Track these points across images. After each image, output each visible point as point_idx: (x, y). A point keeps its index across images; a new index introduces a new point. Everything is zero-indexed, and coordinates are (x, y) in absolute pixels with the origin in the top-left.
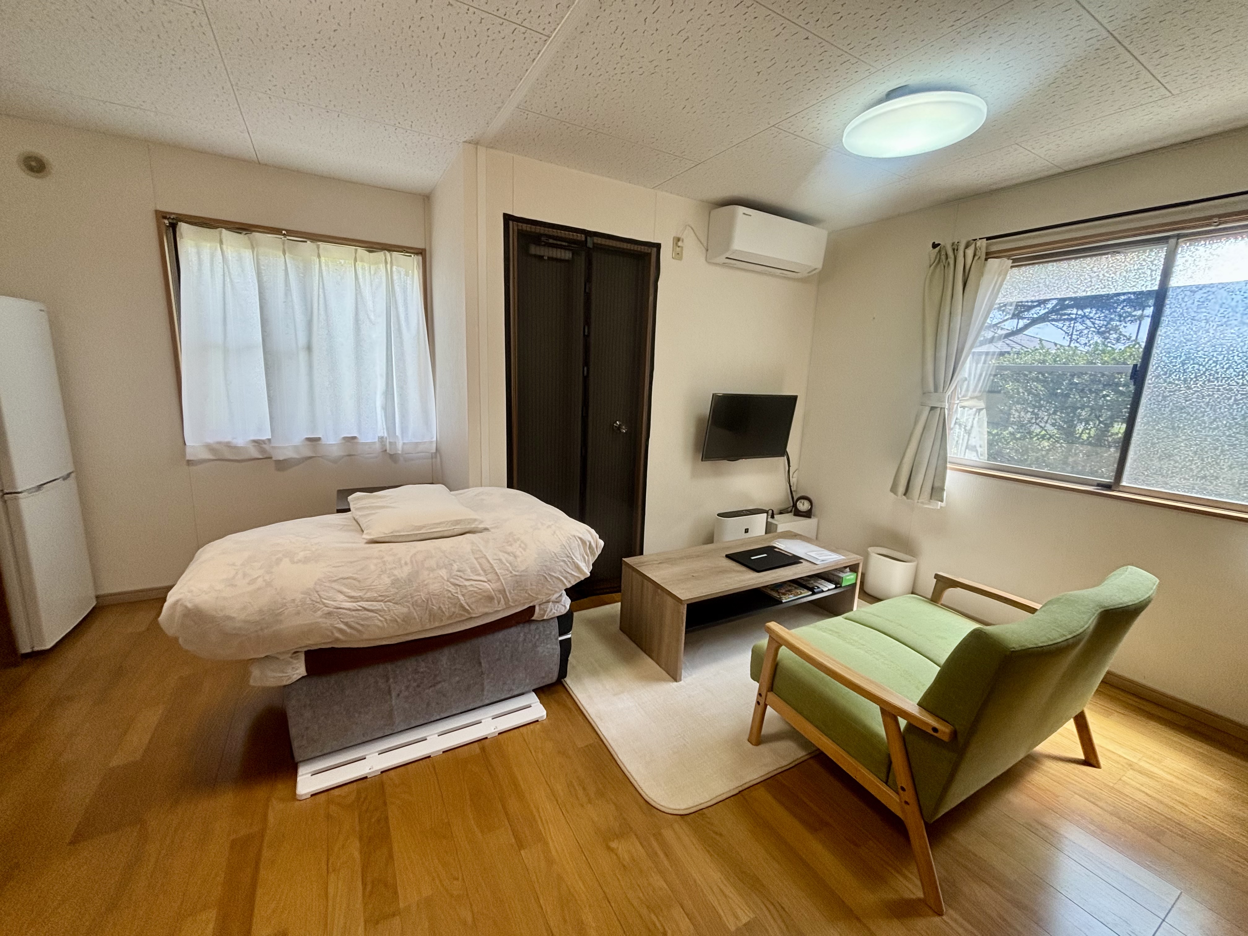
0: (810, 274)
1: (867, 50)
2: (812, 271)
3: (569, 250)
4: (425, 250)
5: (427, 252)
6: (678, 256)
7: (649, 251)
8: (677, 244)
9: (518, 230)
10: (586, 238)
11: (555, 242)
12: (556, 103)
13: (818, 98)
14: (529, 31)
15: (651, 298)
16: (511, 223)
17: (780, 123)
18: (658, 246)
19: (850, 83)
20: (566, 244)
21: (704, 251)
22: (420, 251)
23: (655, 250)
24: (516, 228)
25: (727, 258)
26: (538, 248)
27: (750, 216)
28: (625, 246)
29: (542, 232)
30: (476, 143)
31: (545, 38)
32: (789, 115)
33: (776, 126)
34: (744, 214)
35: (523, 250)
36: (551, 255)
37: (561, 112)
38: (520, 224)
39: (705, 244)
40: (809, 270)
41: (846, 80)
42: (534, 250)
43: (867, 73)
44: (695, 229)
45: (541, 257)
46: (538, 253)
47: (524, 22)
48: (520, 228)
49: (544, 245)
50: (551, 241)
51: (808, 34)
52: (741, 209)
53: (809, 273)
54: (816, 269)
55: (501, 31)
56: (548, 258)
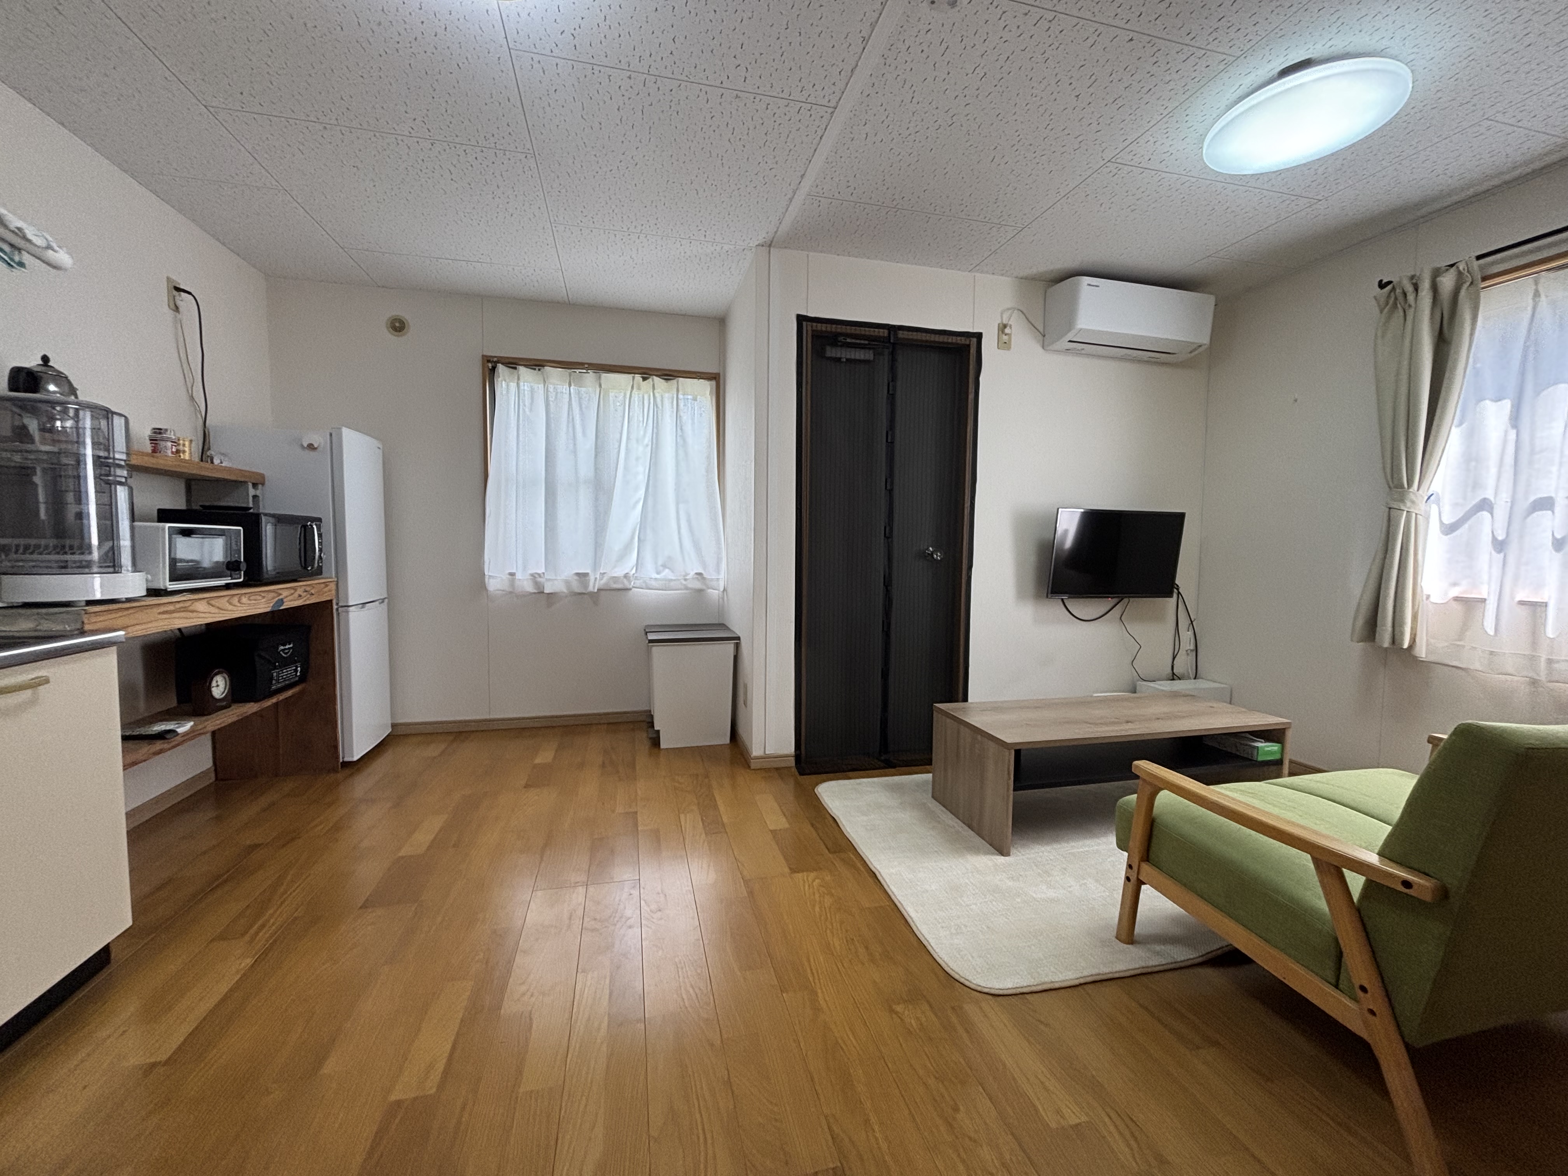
0: (1193, 354)
1: (1214, 35)
2: (1195, 350)
3: (870, 349)
4: (719, 374)
5: (721, 377)
6: (1004, 344)
7: (968, 343)
8: (1003, 332)
9: (813, 331)
10: (889, 333)
11: (853, 341)
12: (848, 181)
13: (1162, 111)
14: (814, 106)
15: (971, 396)
16: (804, 323)
17: (1117, 156)
18: (979, 336)
19: (1202, 83)
20: (866, 342)
21: (1041, 337)
22: (713, 376)
23: (974, 340)
24: (809, 328)
25: (1070, 341)
26: (834, 350)
27: (1098, 286)
28: (937, 338)
29: (839, 330)
30: (769, 245)
31: (832, 110)
32: (1127, 142)
33: (1113, 160)
34: (1089, 285)
35: (819, 353)
36: (848, 357)
37: (855, 192)
38: (814, 324)
39: (1041, 329)
40: (1190, 349)
41: (1197, 80)
42: (831, 352)
43: (1222, 67)
44: (1025, 312)
45: (839, 360)
46: (834, 355)
47: (809, 99)
48: (814, 328)
49: (841, 346)
50: (849, 340)
51: (1131, 34)
52: (1087, 280)
53: (1191, 352)
54: (1200, 346)
55: (787, 113)
56: (847, 360)
